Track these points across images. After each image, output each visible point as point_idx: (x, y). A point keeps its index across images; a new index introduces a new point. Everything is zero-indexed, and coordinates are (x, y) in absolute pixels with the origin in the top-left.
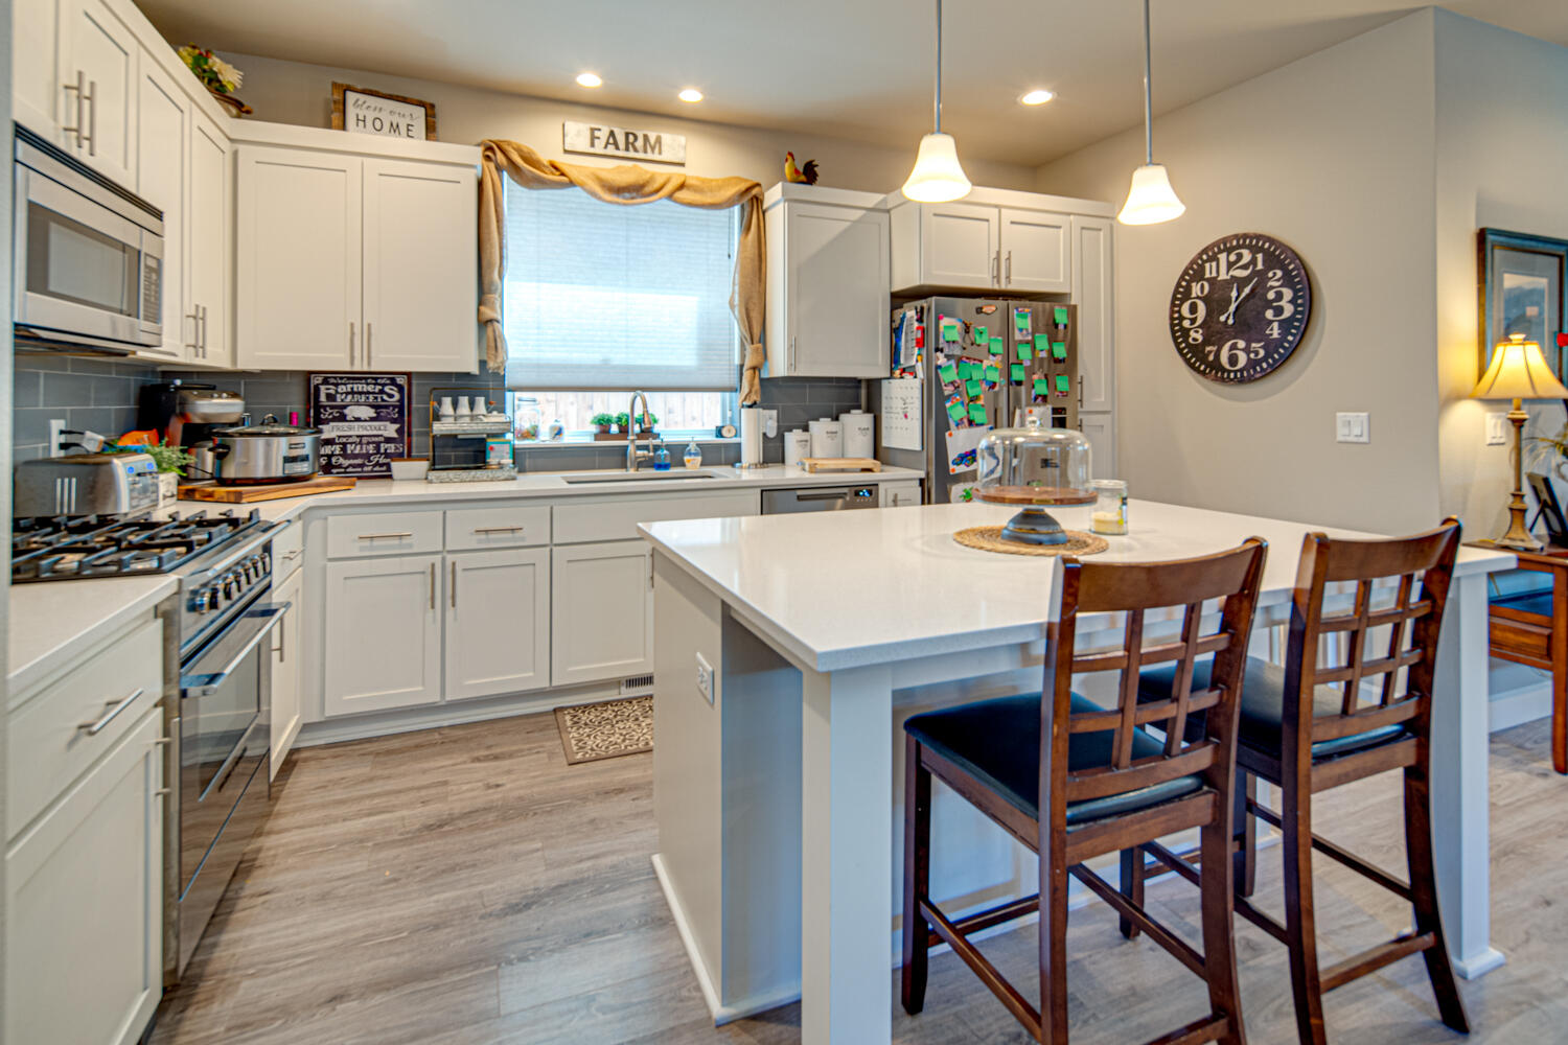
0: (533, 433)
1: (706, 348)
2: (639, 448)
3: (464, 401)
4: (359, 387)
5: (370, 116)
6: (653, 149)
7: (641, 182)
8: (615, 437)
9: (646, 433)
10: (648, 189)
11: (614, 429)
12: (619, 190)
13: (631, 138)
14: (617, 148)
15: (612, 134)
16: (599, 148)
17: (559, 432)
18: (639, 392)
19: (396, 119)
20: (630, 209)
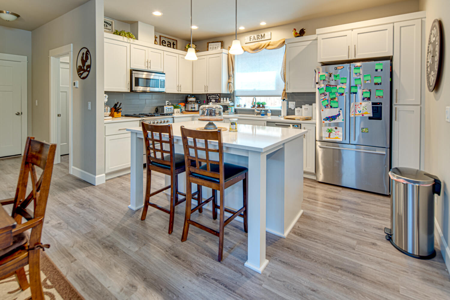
0: (239, 106)
1: (277, 85)
2: (257, 110)
3: (225, 99)
4: (213, 96)
5: (212, 47)
6: (263, 37)
7: (258, 47)
8: (261, 107)
9: (263, 107)
10: (261, 47)
11: (261, 106)
12: (254, 50)
13: (258, 36)
14: (255, 40)
15: (254, 37)
16: (252, 41)
17: (245, 106)
18: (254, 97)
19: (215, 46)
20: (256, 54)
